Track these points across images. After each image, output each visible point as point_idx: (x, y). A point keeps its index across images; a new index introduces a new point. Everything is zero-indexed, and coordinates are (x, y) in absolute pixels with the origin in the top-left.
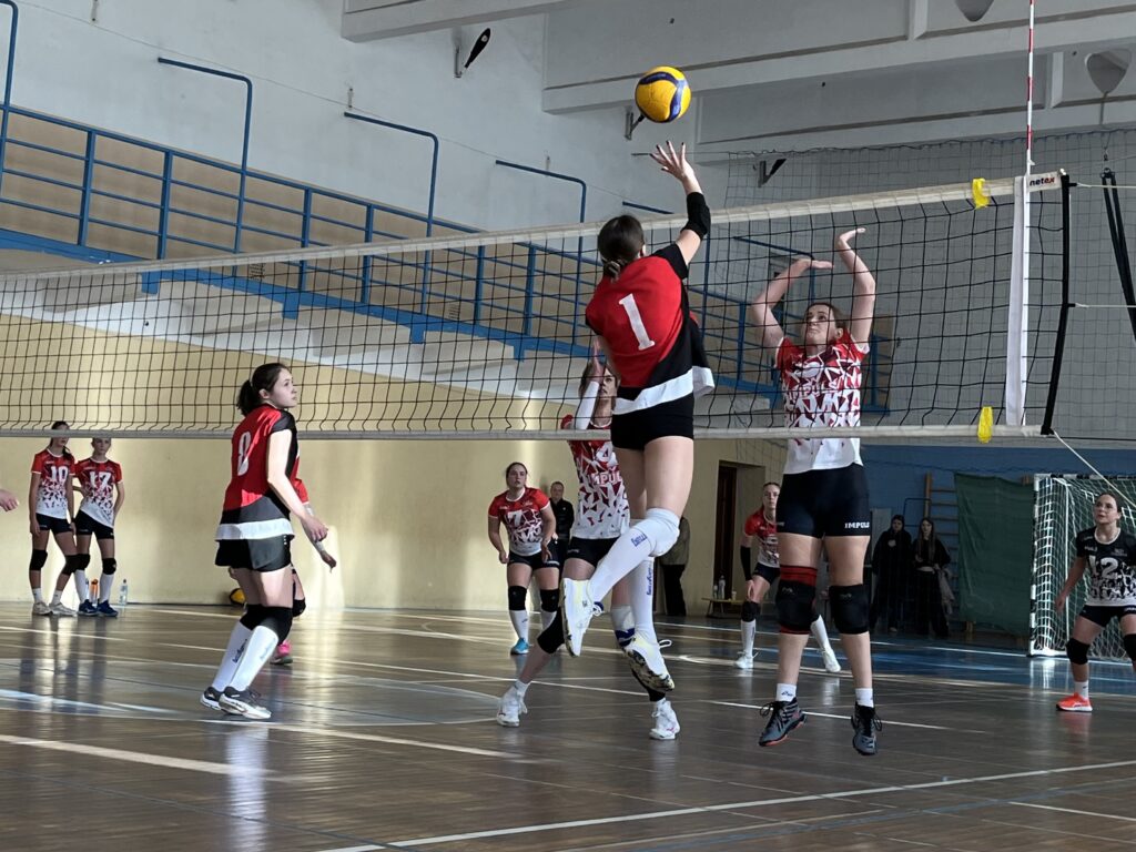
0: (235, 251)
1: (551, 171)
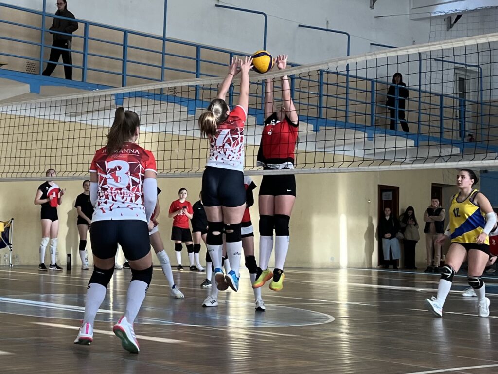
0: (161, 81)
1: (329, 29)
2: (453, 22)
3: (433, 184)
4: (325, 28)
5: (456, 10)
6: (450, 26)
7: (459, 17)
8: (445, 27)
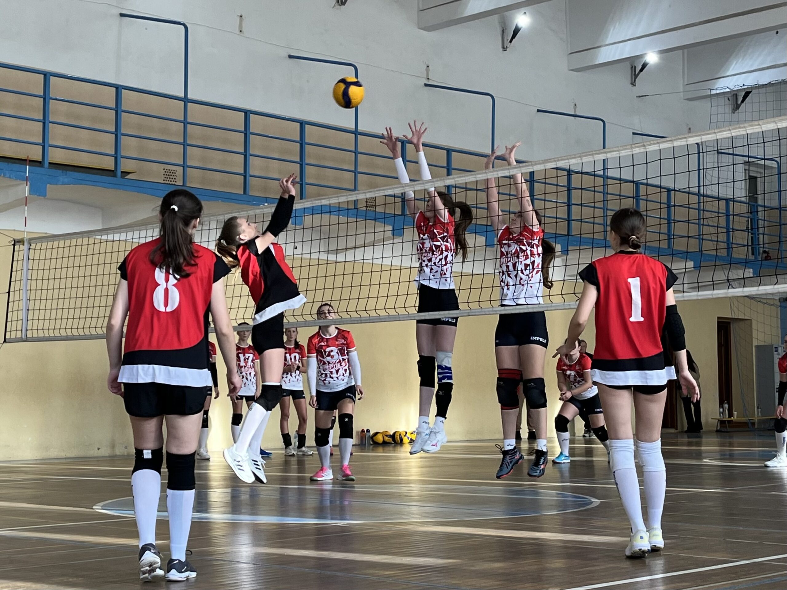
0: (355, 189)
1: (578, 114)
2: (739, 102)
3: (718, 318)
4: (573, 113)
5: (744, 85)
6: (736, 107)
7: (747, 94)
8: (729, 109)
